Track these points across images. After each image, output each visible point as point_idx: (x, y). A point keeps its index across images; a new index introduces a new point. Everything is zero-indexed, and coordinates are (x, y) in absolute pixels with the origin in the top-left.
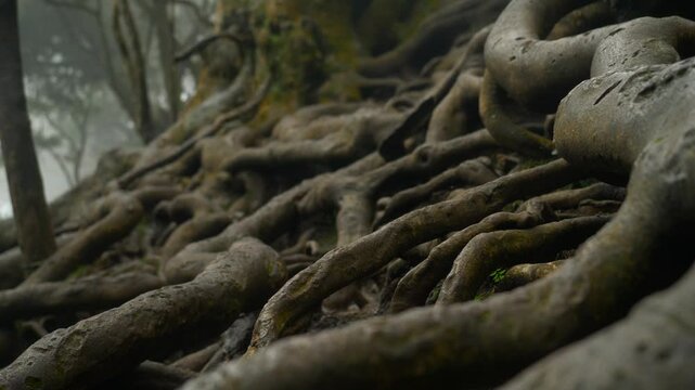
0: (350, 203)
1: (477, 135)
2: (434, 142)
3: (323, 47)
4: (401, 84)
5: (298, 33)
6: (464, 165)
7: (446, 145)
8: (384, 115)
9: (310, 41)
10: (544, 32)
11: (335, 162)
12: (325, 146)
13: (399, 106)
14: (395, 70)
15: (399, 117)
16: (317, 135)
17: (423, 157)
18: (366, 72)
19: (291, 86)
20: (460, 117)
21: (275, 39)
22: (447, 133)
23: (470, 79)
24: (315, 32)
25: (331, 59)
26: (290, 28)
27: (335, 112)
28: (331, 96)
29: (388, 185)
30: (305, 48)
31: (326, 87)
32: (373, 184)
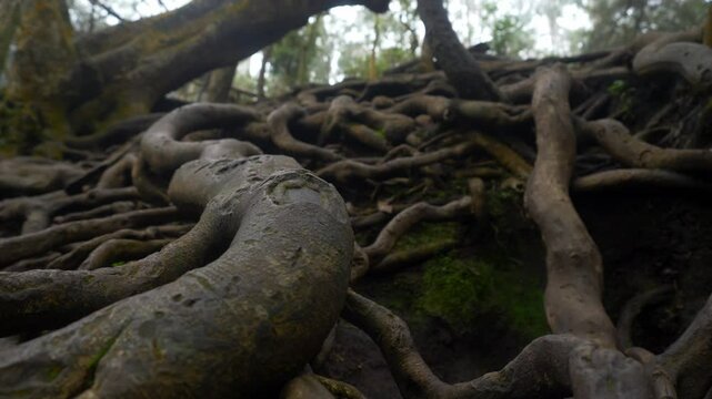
0: (35, 217)
1: (129, 190)
2: (101, 189)
3: (44, 124)
4: (91, 155)
5: (27, 111)
6: (116, 205)
7: (109, 192)
8: (75, 170)
9: (35, 118)
10: (179, 137)
11: (33, 192)
12: (29, 181)
13: (86, 166)
14: (89, 147)
15: (84, 172)
16: (25, 174)
17: (92, 196)
18: (69, 144)
19: (13, 142)
20: (121, 178)
21: (9, 111)
22: (111, 185)
23: (132, 158)
24: (39, 114)
25: (47, 132)
26: (22, 107)
27: (40, 163)
28: (41, 153)
29: (64, 210)
30: (29, 121)
31: (39, 148)
32: (55, 209)
